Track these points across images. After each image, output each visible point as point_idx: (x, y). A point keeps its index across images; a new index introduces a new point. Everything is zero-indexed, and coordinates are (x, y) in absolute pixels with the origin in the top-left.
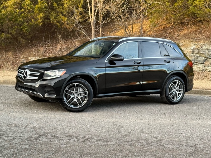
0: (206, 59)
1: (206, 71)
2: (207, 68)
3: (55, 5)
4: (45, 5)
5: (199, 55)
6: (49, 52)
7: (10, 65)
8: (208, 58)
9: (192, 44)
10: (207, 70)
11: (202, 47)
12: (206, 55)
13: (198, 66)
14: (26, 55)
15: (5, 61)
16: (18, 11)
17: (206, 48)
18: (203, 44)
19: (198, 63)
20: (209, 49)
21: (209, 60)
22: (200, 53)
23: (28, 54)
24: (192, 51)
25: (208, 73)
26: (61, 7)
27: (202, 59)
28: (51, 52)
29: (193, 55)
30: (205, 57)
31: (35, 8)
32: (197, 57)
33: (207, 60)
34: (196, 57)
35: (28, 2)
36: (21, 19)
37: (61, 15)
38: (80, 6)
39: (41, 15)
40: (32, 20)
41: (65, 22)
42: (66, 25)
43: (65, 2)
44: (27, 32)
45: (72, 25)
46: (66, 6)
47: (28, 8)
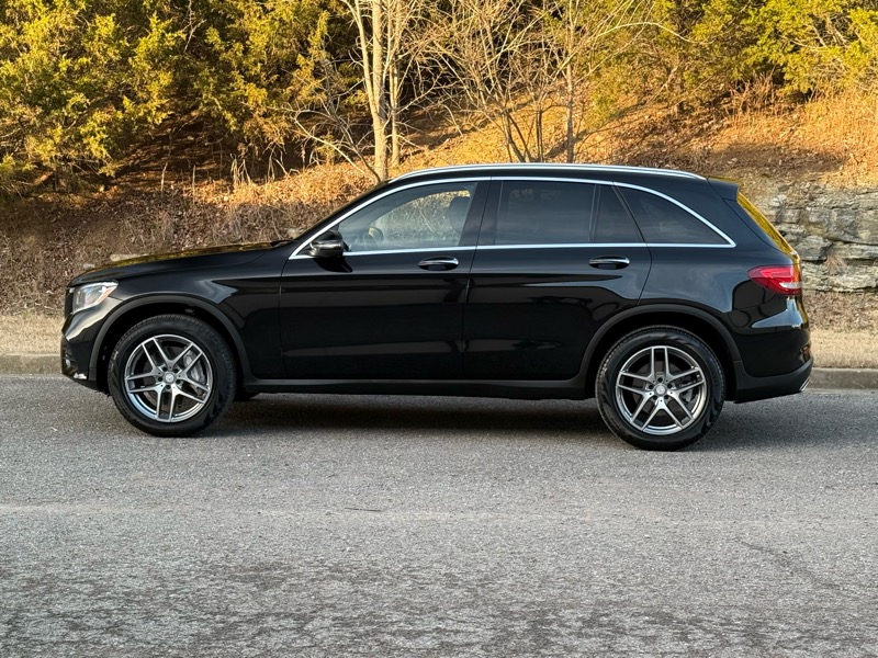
0: (829, 243)
1: (831, 291)
2: (837, 280)
3: (213, 36)
4: (179, 38)
5: (801, 231)
6: (193, 233)
7: (35, 289)
8: (837, 240)
9: (772, 186)
10: (835, 289)
11: (812, 199)
12: (831, 229)
14: (100, 246)
15: (11, 274)
16: (64, 64)
17: (831, 203)
18: (815, 184)
20: (842, 204)
21: (839, 249)
22: (805, 219)
23: (106, 241)
24: (773, 212)
25: (841, 298)
26: (238, 46)
27: (815, 246)
28: (203, 231)
30: (824, 238)
31: (135, 50)
32: (794, 238)
33: (835, 249)
34: (790, 237)
35: (106, 25)
36: (80, 98)
37: (240, 79)
38: (315, 40)
39: (165, 78)
40: (126, 102)
41: (258, 105)
42: (261, 121)
43: (254, 26)
44: (105, 152)
45: (284, 117)
46: (258, 41)
47: (105, 50)
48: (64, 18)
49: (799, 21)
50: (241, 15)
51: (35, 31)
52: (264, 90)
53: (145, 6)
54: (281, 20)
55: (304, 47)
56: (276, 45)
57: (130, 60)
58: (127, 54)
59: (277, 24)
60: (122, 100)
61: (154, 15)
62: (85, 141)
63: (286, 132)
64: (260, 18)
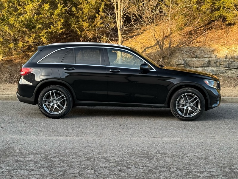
3: (74, 9)
4: (66, 9)
5: (232, 60)
9: (224, 48)
13: (233, 72)
16: (35, 17)
18: (236, 48)
19: (231, 68)
22: (234, 57)
24: (225, 55)
26: (80, 12)
29: (226, 60)
31: (54, 13)
32: (231, 62)
34: (229, 62)
35: (47, 6)
36: (40, 26)
37: (81, 20)
38: (101, 10)
39: (62, 21)
40: (52, 27)
41: (86, 28)
42: (87, 32)
43: (85, 7)
44: (46, 40)
45: (93, 31)
46: (86, 11)
47: (46, 13)
48: (36, 5)
49: (231, 5)
50: (81, 3)
51: (28, 8)
52: (88, 24)
53: (56, 1)
54: (92, 5)
55: (98, 12)
56: (90, 12)
57: (53, 16)
58: (52, 14)
59: (91, 6)
60: (51, 26)
61: (59, 4)
62: (41, 38)
63: (93, 35)
64: (86, 4)
